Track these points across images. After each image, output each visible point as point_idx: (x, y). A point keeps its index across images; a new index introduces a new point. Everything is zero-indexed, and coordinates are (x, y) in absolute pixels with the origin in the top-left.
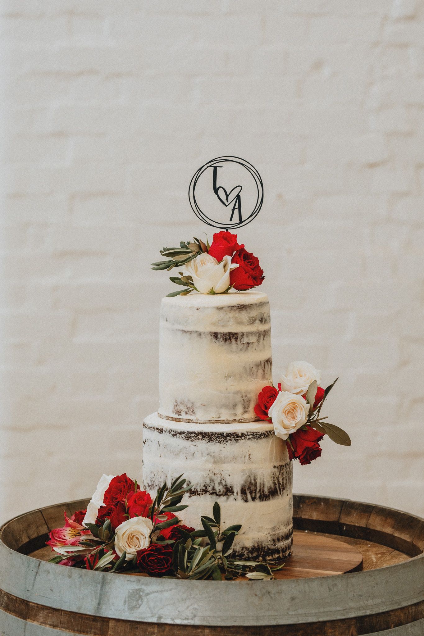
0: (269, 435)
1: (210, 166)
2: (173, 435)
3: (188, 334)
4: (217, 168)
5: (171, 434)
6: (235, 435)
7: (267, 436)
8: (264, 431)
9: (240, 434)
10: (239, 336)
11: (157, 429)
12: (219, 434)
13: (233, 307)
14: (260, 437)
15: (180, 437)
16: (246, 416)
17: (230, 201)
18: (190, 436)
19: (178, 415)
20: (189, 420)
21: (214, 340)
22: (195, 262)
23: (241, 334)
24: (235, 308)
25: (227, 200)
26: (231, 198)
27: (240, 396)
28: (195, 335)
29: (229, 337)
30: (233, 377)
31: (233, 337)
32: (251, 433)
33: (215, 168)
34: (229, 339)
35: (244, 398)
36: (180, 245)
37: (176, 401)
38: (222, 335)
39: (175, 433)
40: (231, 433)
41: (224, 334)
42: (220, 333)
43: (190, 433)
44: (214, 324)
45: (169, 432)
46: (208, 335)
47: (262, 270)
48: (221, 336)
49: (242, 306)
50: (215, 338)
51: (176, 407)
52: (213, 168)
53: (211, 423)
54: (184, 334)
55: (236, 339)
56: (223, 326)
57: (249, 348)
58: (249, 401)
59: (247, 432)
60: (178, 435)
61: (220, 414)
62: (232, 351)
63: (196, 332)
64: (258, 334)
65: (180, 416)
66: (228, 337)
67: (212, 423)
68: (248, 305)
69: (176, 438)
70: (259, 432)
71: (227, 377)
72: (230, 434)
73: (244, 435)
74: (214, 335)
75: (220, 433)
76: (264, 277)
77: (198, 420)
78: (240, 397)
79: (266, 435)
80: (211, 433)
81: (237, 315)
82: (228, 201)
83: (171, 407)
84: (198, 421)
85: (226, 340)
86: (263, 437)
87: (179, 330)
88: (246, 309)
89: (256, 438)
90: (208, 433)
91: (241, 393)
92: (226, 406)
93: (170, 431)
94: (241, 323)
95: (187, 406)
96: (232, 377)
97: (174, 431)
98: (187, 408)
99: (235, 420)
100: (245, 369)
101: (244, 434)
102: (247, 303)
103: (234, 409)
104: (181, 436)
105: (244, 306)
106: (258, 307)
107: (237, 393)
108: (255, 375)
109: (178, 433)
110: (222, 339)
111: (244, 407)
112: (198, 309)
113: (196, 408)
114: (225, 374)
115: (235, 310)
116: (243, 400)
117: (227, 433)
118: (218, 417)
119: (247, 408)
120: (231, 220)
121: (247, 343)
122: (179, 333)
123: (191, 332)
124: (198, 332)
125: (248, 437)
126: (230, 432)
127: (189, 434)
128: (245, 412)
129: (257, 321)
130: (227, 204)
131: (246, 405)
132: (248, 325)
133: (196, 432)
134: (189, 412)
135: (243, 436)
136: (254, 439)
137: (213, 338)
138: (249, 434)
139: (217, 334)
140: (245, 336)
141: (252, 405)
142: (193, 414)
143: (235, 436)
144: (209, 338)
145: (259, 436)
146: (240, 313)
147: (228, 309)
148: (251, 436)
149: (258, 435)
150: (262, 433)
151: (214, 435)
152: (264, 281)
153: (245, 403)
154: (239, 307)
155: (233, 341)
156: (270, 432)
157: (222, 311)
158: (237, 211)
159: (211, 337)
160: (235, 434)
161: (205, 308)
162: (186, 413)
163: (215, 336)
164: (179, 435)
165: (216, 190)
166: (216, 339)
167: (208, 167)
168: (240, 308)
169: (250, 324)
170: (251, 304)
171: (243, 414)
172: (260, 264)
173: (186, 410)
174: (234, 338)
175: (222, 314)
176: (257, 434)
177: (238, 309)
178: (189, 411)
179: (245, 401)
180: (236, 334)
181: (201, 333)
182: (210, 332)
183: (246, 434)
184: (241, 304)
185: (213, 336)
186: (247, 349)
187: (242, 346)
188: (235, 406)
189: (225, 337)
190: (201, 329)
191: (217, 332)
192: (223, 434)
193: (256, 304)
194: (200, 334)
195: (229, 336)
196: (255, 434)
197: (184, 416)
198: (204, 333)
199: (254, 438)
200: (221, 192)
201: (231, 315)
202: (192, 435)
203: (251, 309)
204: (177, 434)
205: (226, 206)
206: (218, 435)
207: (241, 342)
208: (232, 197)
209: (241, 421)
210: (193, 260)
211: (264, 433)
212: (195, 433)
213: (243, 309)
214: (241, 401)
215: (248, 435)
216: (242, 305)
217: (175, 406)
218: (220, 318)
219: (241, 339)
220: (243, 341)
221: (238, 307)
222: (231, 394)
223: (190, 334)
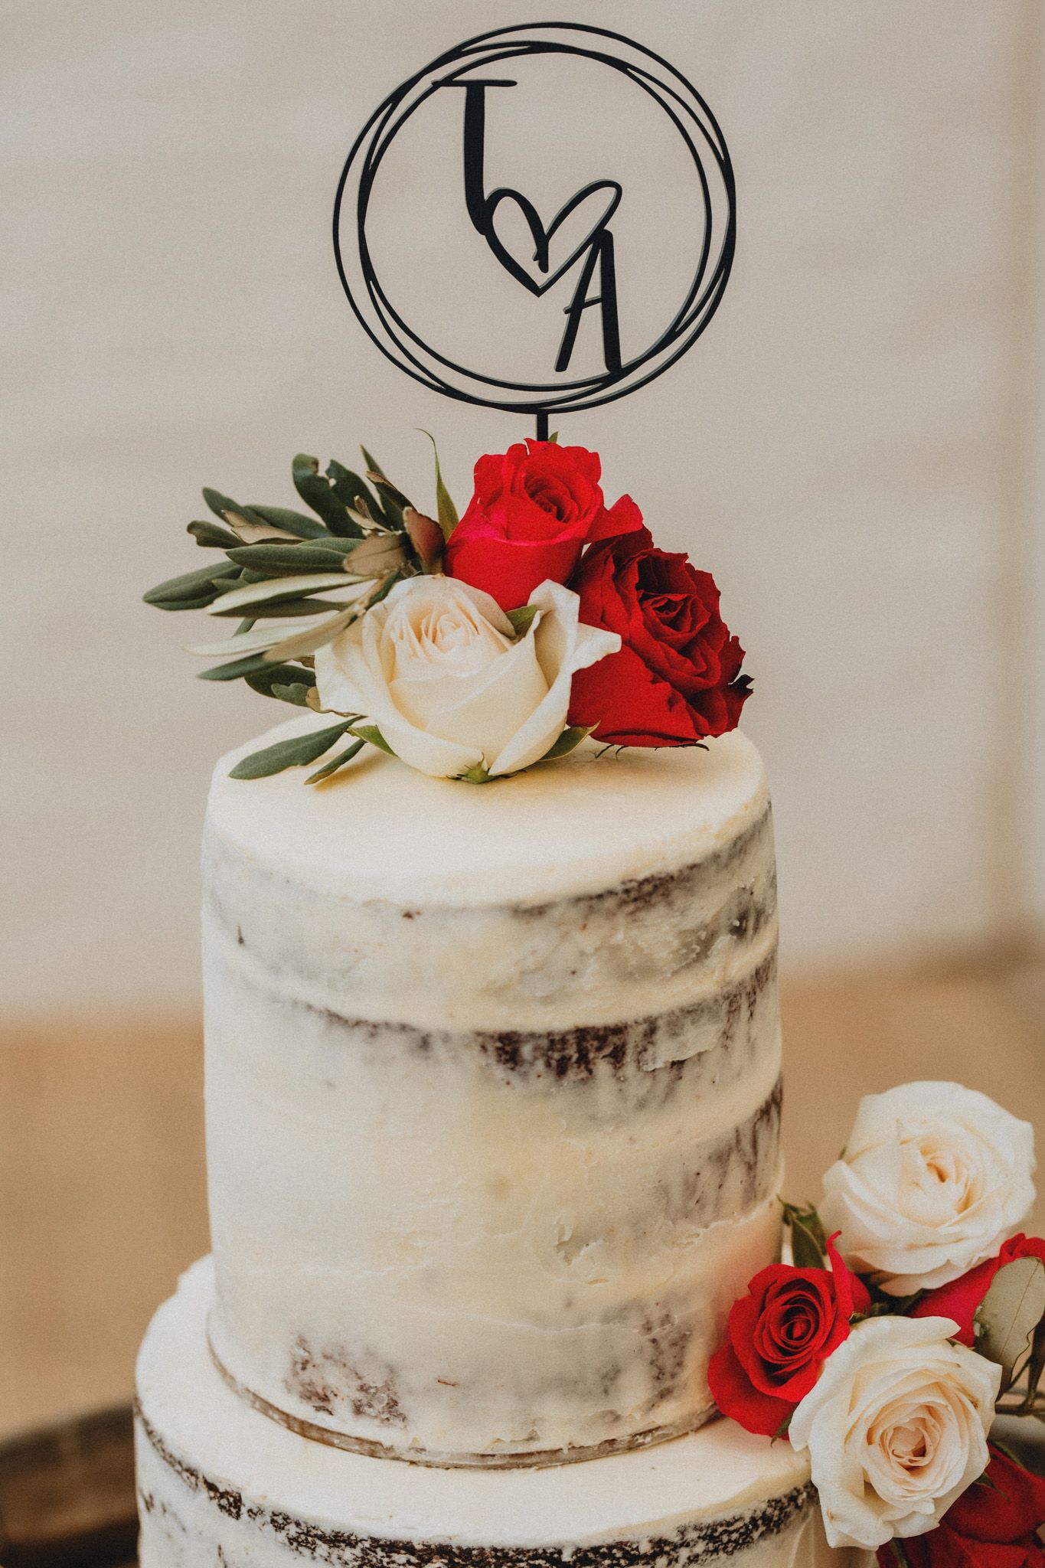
0: (788, 1515)
1: (449, 81)
2: (295, 1539)
3: (360, 1033)
4: (487, 89)
5: (282, 1536)
6: (619, 1554)
7: (777, 1524)
8: (764, 1506)
9: (645, 1548)
10: (634, 1038)
11: (211, 1487)
12: (536, 1556)
13: (600, 897)
14: (744, 1540)
15: (334, 1558)
16: (668, 1413)
17: (555, 263)
18: (386, 1560)
19: (318, 1409)
20: (371, 1443)
21: (500, 1072)
22: (381, 622)
23: (645, 1026)
24: (610, 903)
25: (542, 258)
26: (562, 247)
27: (634, 1328)
28: (395, 1046)
29: (579, 1051)
30: (600, 1241)
31: (599, 1049)
32: (701, 1530)
33: (476, 94)
34: (578, 1061)
35: (657, 1332)
36: (295, 477)
37: (302, 1342)
38: (545, 1043)
39: (307, 1534)
40: (600, 1547)
41: (552, 1042)
42: (532, 1036)
43: (387, 1546)
44: (497, 991)
45: (273, 1521)
46: (467, 1046)
47: (736, 639)
48: (536, 1048)
49: (647, 888)
50: (506, 1061)
51: (304, 1368)
52: (463, 90)
53: (489, 1468)
54: (339, 1032)
55: (617, 1057)
56: (547, 1000)
57: (684, 1087)
58: (681, 1342)
59: (682, 1532)
60: (322, 1549)
61: (534, 1422)
62: (593, 1118)
63: (404, 1028)
64: (725, 1006)
65: (322, 1415)
66: (572, 1051)
67: (496, 1468)
68: (676, 875)
69: (314, 1558)
70: (741, 1518)
71: (570, 1245)
72: (595, 1550)
73: (667, 1548)
74: (499, 1044)
75: (545, 1551)
76: (747, 679)
77: (423, 1450)
78: (636, 1331)
79: (775, 1519)
80: (495, 1550)
81: (619, 937)
82: (544, 268)
83: (280, 1365)
84: (423, 1457)
85: (561, 1069)
86: (762, 1535)
87: (310, 1007)
88: (666, 895)
89: (726, 1547)
90: (482, 1550)
91: (641, 1308)
92: (567, 1386)
93: (280, 1520)
94: (643, 972)
95: (360, 1378)
96: (593, 1244)
97: (298, 1524)
98: (363, 1388)
99: (612, 1442)
100: (664, 1190)
101: (666, 1542)
102: (672, 867)
103: (606, 1392)
104: (335, 1552)
105: (656, 887)
106: (726, 866)
107: (618, 1314)
108: (710, 1208)
109: (322, 1538)
110: (540, 1065)
111: (655, 1371)
112: (408, 915)
113: (411, 1392)
114: (561, 1234)
115: (611, 914)
116: (654, 1341)
117: (579, 1550)
118: (525, 1436)
119: (673, 1376)
120: (562, 364)
121: (673, 1063)
122: (314, 1025)
123: (375, 1026)
124: (413, 1030)
125: (684, 1554)
126: (595, 1543)
127: (380, 1553)
128: (664, 1395)
129: (724, 940)
130: (540, 279)
131: (668, 1362)
132: (675, 973)
133: (418, 1547)
134: (371, 1406)
135: (662, 1553)
136: (714, 1556)
137: (492, 1059)
138: (692, 1535)
139: (517, 1042)
140: (660, 1036)
141: (697, 1355)
142: (398, 1422)
143: (618, 1559)
144: (474, 1060)
145: (741, 1535)
146: (635, 921)
147: (575, 914)
148: (700, 1548)
149: (737, 1530)
150: (753, 1520)
151: (510, 1560)
152: (748, 705)
153: (661, 1353)
154: (633, 895)
155: (603, 1067)
156: (792, 1498)
157: (539, 925)
158: (592, 318)
159: (482, 1060)
160: (621, 1549)
161: (447, 912)
162: (358, 1410)
163: (506, 1053)
164: (325, 1546)
165: (481, 210)
166: (510, 1065)
167: (436, 85)
168: (635, 900)
169: (688, 966)
170: (693, 867)
171: (652, 1406)
172: (727, 612)
173: (360, 1395)
174: (607, 1051)
175: (539, 939)
176: (731, 1528)
177: (624, 903)
178: (374, 1403)
179: (664, 1345)
180: (619, 1030)
181: (428, 1035)
182: (479, 1034)
183: (675, 1538)
184: (641, 876)
185: (495, 1053)
186: (670, 1092)
187: (648, 1083)
188: (610, 1377)
189: (556, 1056)
190: (425, 1016)
191: (515, 1033)
192: (560, 1552)
193: (716, 857)
194: (425, 1043)
195: (579, 1044)
196: (720, 1529)
197: (342, 1420)
198: (446, 1038)
199: (716, 1551)
200: (508, 220)
201: (587, 940)
202: (395, 1557)
203: (691, 891)
204: (318, 1542)
205: (538, 291)
206: (530, 1558)
207: (639, 1068)
208: (565, 242)
209: (643, 1444)
210: (373, 614)
211: (764, 1513)
212: (409, 1548)
213: (655, 899)
214: (641, 1350)
215: (688, 1545)
216: (647, 881)
217: (299, 1366)
218: (531, 963)
219: (640, 1053)
220: (654, 1060)
221: (625, 896)
222: (593, 1326)
223: (373, 1035)
